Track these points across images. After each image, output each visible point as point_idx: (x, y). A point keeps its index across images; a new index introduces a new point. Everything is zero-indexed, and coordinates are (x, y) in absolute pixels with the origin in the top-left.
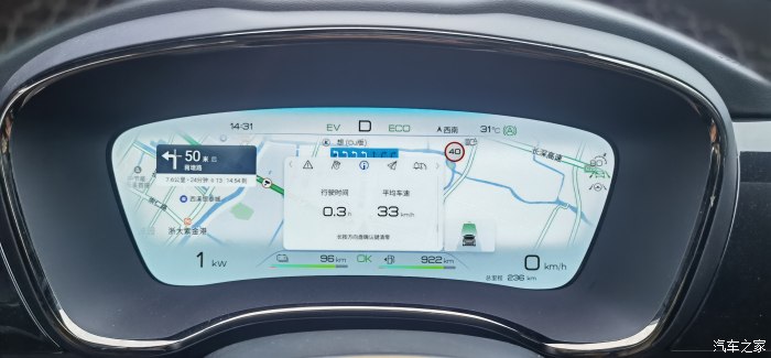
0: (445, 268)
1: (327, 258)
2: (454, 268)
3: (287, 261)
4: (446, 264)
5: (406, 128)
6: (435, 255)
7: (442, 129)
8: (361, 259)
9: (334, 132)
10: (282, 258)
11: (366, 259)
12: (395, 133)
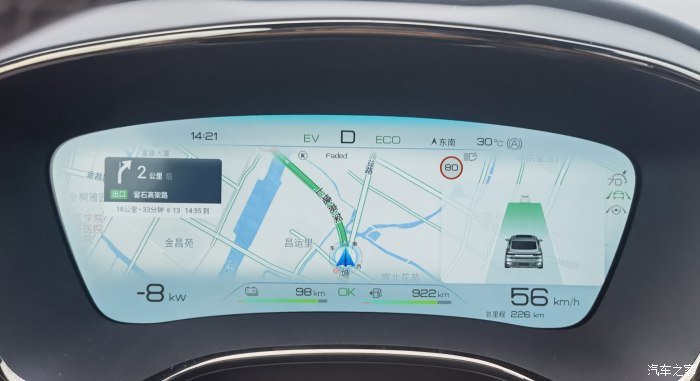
0: (440, 302)
1: (304, 292)
2: (449, 302)
3: (256, 294)
4: (440, 299)
5: (396, 140)
6: (428, 288)
7: (438, 141)
8: (343, 292)
9: (312, 143)
10: (251, 291)
11: (349, 292)
12: (384, 145)
